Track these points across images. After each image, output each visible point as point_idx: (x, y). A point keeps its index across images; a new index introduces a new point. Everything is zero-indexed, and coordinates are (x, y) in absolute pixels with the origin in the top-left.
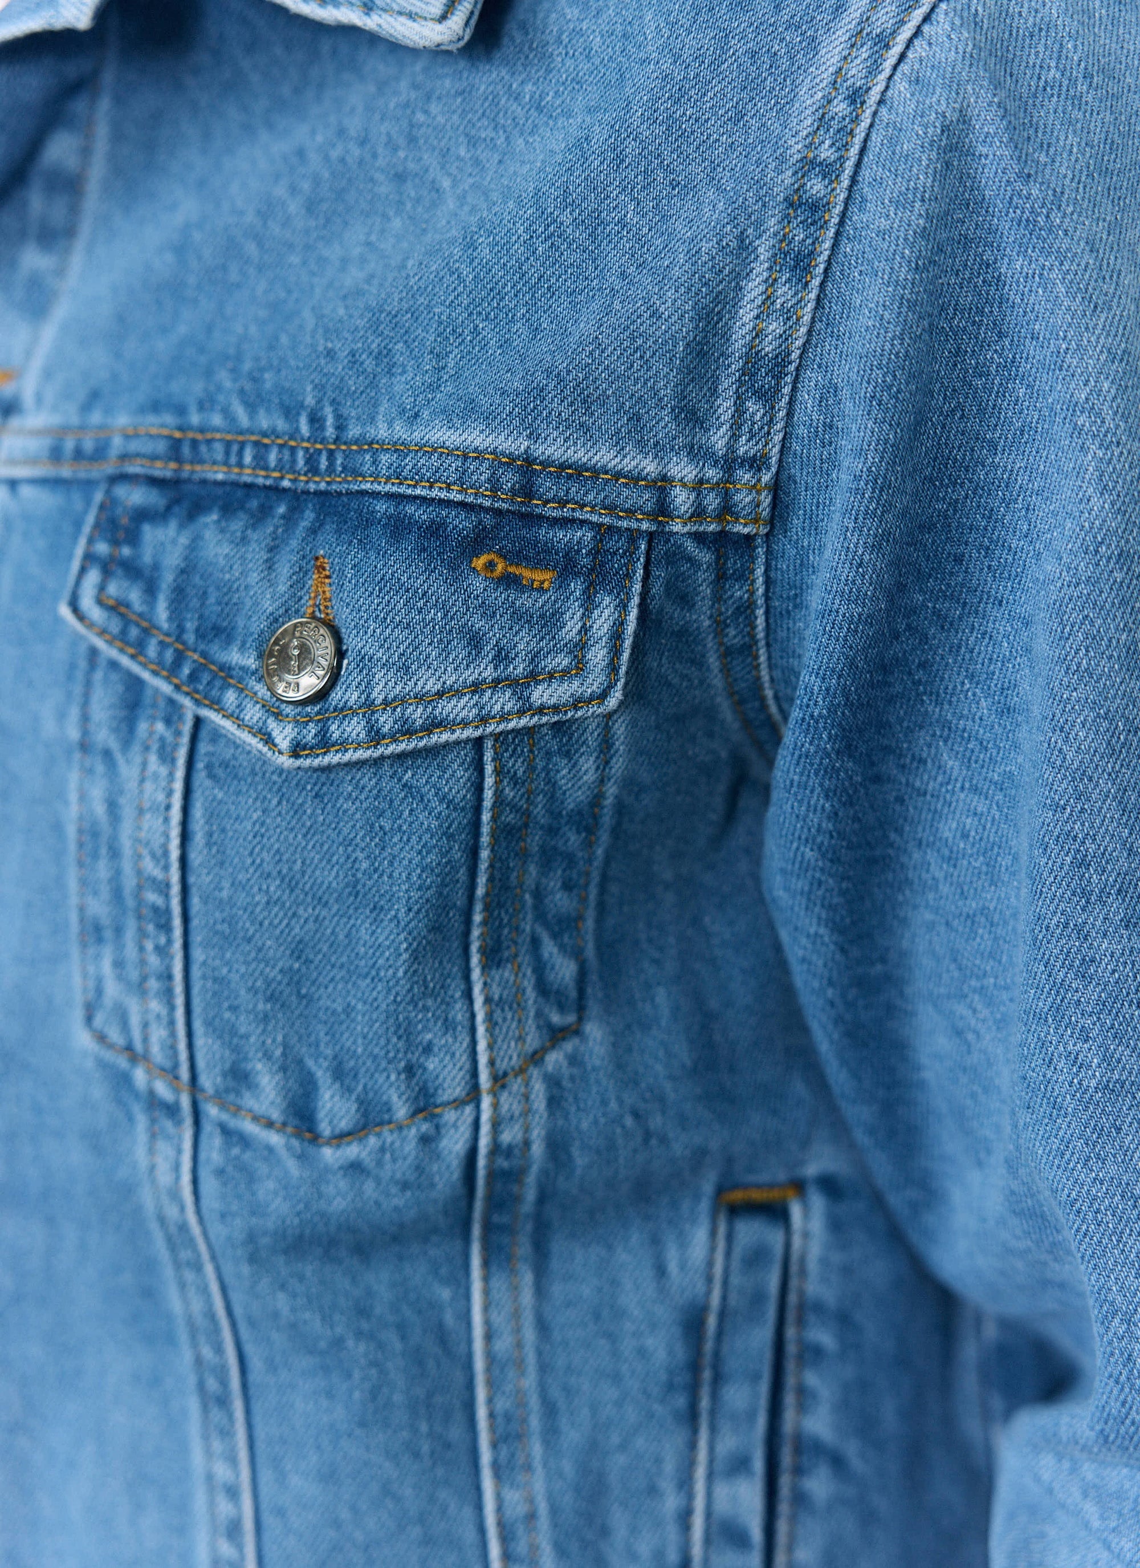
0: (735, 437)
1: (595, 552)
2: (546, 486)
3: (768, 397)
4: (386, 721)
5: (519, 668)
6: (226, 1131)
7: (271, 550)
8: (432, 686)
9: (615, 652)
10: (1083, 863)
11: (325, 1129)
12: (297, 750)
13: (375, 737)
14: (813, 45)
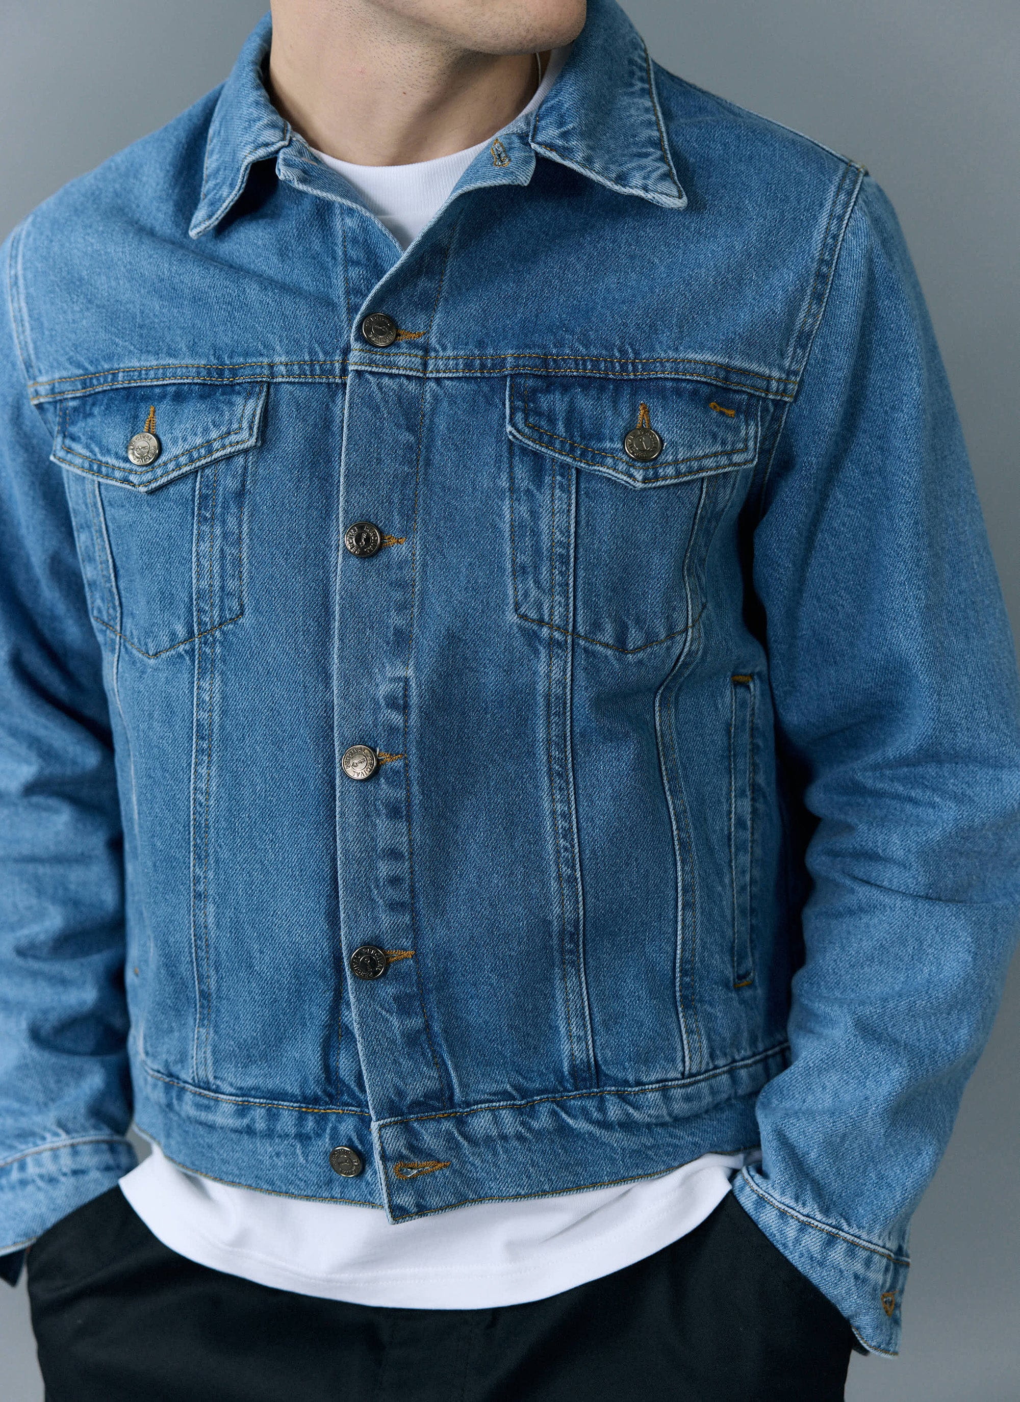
0: (791, 363)
1: (748, 405)
2: (734, 378)
3: (804, 347)
4: (683, 468)
5: (729, 448)
6: (586, 650)
7: (614, 402)
8: (701, 453)
9: (755, 444)
10: (916, 523)
11: (631, 646)
12: (645, 480)
13: (678, 474)
14: (815, 218)
